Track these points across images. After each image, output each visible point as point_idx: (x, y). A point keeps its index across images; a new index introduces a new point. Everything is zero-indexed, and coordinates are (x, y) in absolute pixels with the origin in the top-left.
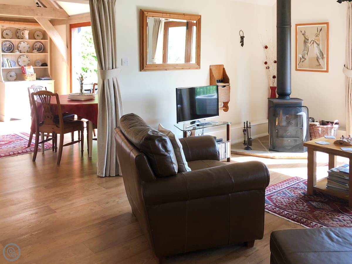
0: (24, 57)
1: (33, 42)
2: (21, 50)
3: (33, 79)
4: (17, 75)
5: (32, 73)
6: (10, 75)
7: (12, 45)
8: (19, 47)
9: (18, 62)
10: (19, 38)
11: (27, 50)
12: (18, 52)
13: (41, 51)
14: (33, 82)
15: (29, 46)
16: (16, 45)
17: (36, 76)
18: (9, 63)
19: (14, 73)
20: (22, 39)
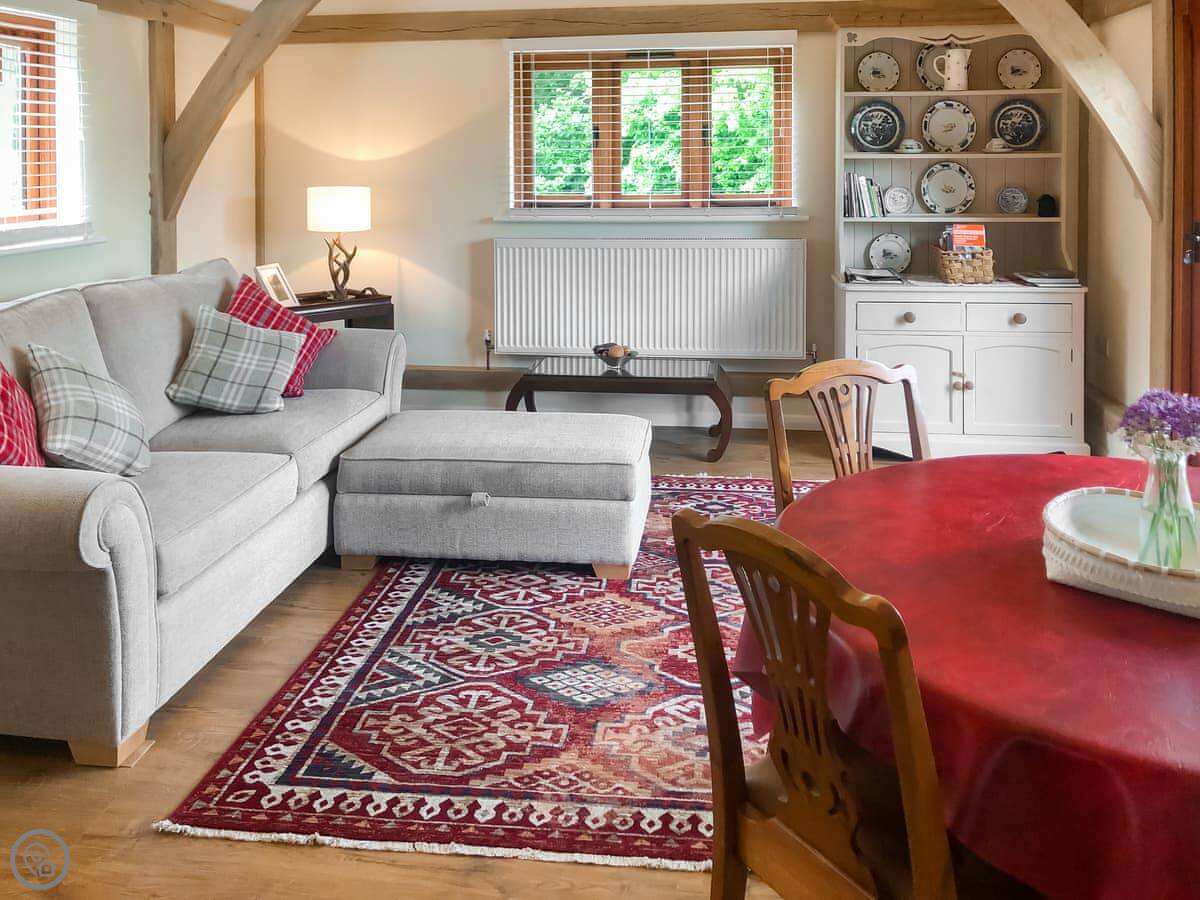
0: (947, 171)
1: (992, 104)
2: (937, 139)
3: (980, 273)
4: (913, 250)
5: (978, 248)
6: (884, 251)
7: (893, 119)
8: (925, 128)
9: (919, 195)
10: (928, 84)
11: (961, 139)
12: (920, 151)
13: (1028, 144)
14: (981, 287)
15: (970, 118)
16: (911, 116)
17: (992, 262)
18: (874, 196)
19: (900, 240)
20: (940, 88)
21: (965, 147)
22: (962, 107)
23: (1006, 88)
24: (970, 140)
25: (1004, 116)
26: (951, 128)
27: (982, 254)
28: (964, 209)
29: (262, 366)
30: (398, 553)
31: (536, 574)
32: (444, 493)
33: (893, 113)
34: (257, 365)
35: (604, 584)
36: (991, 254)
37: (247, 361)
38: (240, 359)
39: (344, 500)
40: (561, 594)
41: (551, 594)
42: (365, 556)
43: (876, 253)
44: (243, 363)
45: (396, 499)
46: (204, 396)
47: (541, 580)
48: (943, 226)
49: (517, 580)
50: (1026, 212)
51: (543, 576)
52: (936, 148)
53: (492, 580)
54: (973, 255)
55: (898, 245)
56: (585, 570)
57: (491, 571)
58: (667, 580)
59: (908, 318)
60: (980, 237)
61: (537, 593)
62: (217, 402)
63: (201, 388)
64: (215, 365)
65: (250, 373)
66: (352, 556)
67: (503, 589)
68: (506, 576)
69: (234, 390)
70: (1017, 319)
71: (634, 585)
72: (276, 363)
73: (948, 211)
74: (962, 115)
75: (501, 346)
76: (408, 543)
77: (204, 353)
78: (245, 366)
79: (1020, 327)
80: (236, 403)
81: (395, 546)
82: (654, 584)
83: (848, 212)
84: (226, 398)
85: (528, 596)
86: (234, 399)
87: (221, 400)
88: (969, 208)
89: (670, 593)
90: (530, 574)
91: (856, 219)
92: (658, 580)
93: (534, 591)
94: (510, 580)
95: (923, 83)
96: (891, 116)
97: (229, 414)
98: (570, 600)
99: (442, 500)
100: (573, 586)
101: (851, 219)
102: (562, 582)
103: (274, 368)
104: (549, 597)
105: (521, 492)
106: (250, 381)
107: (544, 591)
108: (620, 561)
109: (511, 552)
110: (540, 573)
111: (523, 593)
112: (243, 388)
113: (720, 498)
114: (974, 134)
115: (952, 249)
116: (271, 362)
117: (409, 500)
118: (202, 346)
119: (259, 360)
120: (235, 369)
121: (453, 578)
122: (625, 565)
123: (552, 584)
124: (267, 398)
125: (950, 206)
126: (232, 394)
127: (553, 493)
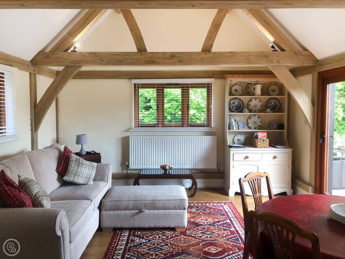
1: (267, 100)
2: (252, 109)
3: (265, 145)
4: (246, 139)
5: (265, 138)
6: (238, 139)
7: (241, 103)
8: (249, 106)
9: (247, 124)
10: (250, 94)
11: (259, 109)
12: (248, 112)
13: (276, 110)
14: (265, 149)
15: (261, 103)
16: (245, 103)
17: (268, 142)
18: (236, 124)
19: (242, 136)
20: (253, 95)
21: (260, 111)
22: (259, 100)
23: (270, 95)
24: (261, 109)
25: (270, 103)
26: (256, 106)
27: (266, 140)
28: (259, 128)
29: (89, 172)
30: (120, 227)
31: (159, 231)
32: (133, 209)
33: (241, 102)
34: (87, 172)
35: (179, 233)
36: (268, 140)
37: (85, 171)
38: (83, 170)
39: (104, 213)
40: (168, 236)
41: (166, 236)
42: (110, 228)
43: (236, 140)
44: (84, 171)
45: (119, 212)
46: (74, 180)
47: (161, 233)
48: (254, 132)
49: (154, 233)
50: (276, 129)
51: (161, 231)
52: (252, 111)
53: (148, 233)
54: (264, 141)
55: (242, 138)
56: (173, 229)
57: (146, 231)
58: (196, 231)
59: (247, 157)
60: (265, 136)
61: (161, 236)
62: (77, 182)
63: (73, 178)
64: (77, 171)
65: (86, 174)
66: (106, 228)
67: (152, 236)
68: (151, 232)
69: (81, 179)
70: (275, 157)
71: (187, 233)
72: (92, 172)
73: (255, 128)
74: (259, 102)
75: (131, 167)
76: (123, 224)
77: (73, 168)
78: (84, 172)
79: (276, 159)
80: (82, 182)
81: (119, 225)
82: (193, 232)
83: (229, 128)
84: (80, 181)
85: (159, 237)
86: (81, 181)
87: (78, 181)
88: (261, 128)
89: (198, 234)
90: (157, 231)
91: (231, 130)
92: (193, 231)
93: (160, 235)
94: (153, 233)
95: (248, 94)
96: (240, 102)
97: (80, 185)
98: (171, 237)
99: (133, 212)
100: (171, 234)
101: (230, 131)
102: (167, 233)
103: (91, 173)
104: (165, 237)
105: (155, 208)
106: (86, 176)
107: (163, 235)
108: (183, 226)
109: (152, 225)
110: (160, 231)
111: (157, 237)
112: (84, 178)
113: (201, 208)
114: (262, 107)
115: (258, 139)
116: (91, 171)
117: (123, 212)
118: (73, 165)
119: (88, 171)
120: (82, 173)
121: (136, 233)
122: (184, 227)
123: (164, 234)
124: (90, 181)
125: (255, 127)
126: (81, 180)
127: (164, 208)
